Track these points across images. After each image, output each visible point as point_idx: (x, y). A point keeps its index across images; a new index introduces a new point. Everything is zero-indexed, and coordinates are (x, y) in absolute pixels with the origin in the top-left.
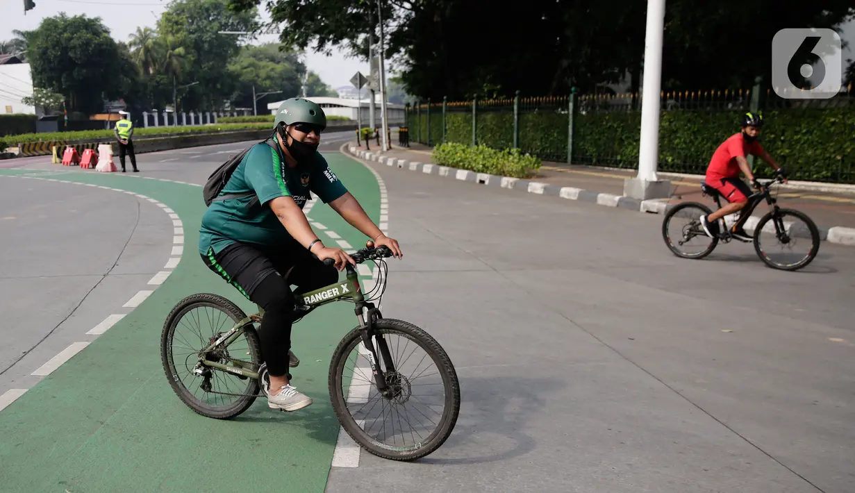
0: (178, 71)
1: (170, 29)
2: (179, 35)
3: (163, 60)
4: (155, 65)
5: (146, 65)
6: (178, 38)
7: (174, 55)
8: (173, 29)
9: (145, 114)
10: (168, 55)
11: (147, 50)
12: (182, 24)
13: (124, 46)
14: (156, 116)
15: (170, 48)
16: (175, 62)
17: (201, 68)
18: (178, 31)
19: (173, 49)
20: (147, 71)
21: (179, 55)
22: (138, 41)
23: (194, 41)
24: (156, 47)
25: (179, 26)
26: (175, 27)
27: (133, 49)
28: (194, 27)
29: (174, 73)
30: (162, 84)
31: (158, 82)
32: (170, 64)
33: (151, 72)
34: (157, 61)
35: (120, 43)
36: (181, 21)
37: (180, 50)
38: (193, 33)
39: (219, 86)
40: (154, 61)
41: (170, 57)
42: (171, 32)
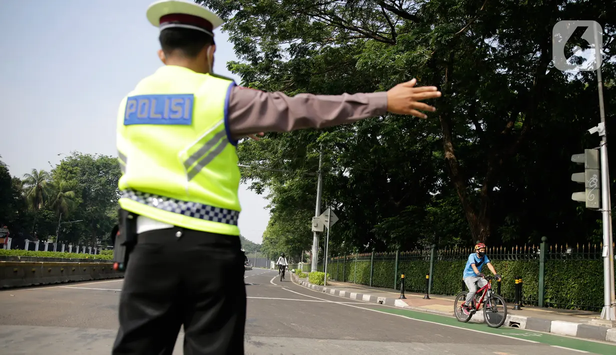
0: (66, 209)
1: (64, 176)
2: (70, 181)
3: (53, 198)
4: (44, 202)
5: (36, 200)
6: (70, 183)
7: (64, 197)
8: (67, 176)
9: (27, 242)
10: (58, 196)
11: (39, 189)
12: (75, 173)
13: (18, 181)
14: (37, 243)
15: (61, 190)
16: (64, 201)
17: (86, 210)
18: (70, 179)
19: (64, 191)
20: (36, 206)
21: (69, 197)
22: (31, 180)
23: (83, 188)
24: (49, 188)
25: (73, 175)
26: (69, 175)
27: (26, 186)
28: (84, 178)
29: (61, 210)
30: (49, 218)
31: (45, 216)
32: (59, 203)
33: (40, 207)
34: (47, 199)
35: (15, 178)
36: (75, 171)
37: (71, 193)
38: (83, 183)
39: (98, 226)
40: (45, 198)
41: (60, 198)
42: (64, 178)
